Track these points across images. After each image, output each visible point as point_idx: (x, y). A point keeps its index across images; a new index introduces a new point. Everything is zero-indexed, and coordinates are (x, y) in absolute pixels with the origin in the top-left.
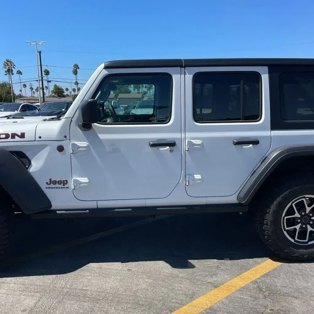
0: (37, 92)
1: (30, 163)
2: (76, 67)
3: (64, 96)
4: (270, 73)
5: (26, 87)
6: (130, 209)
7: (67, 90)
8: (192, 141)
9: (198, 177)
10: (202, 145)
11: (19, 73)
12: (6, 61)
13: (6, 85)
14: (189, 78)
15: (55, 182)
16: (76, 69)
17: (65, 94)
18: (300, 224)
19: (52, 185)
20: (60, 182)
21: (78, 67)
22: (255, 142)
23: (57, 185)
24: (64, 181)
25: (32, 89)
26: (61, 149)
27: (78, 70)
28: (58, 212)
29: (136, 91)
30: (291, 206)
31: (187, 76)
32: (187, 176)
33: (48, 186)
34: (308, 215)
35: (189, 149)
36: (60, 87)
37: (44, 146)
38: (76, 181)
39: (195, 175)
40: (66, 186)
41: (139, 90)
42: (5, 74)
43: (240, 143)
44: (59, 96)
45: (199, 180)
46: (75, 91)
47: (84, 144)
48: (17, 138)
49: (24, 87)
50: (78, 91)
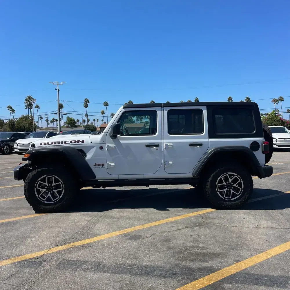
0: (52, 123)
1: (86, 155)
2: (87, 101)
3: (76, 127)
4: (207, 109)
5: (42, 119)
6: (136, 180)
7: (78, 121)
8: (167, 144)
9: (171, 163)
10: (172, 146)
11: (37, 107)
12: (27, 98)
13: (29, 117)
14: (166, 112)
15: (98, 165)
16: (87, 103)
17: (77, 124)
18: (226, 189)
20: (100, 165)
21: (88, 101)
22: (200, 145)
23: (99, 167)
24: (102, 164)
25: (47, 120)
26: (101, 148)
27: (88, 103)
29: (139, 121)
30: (221, 178)
32: (165, 162)
33: (94, 167)
34: (230, 184)
35: (166, 148)
36: (73, 118)
37: (93, 147)
38: (108, 164)
39: (169, 162)
40: (103, 167)
41: (142, 121)
42: (25, 108)
43: (193, 145)
44: (72, 126)
45: (171, 164)
46: (85, 121)
47: (113, 145)
48: (80, 143)
49: (41, 119)
50: (88, 122)
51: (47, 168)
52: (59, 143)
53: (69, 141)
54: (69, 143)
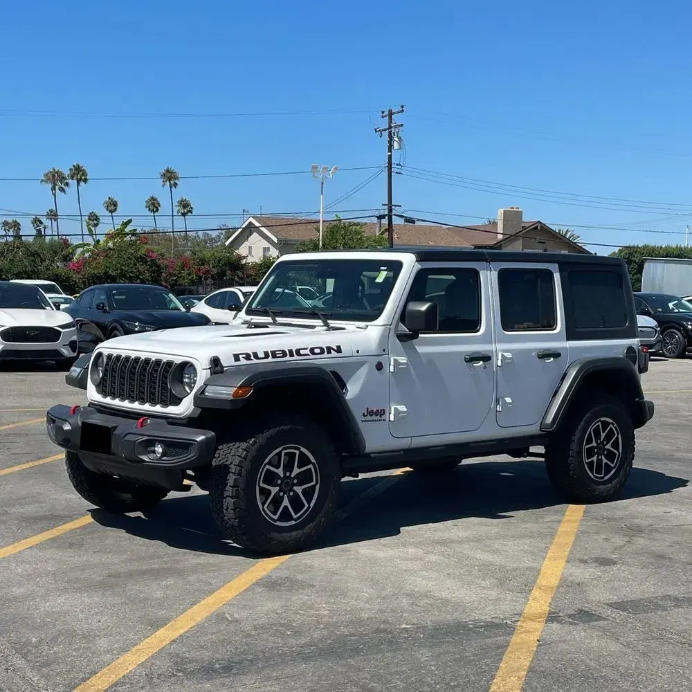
1: (346, 388)
4: (560, 271)
8: (504, 354)
9: (509, 399)
10: (512, 359)
14: (495, 274)
15: (371, 413)
18: (597, 456)
19: (369, 418)
20: (377, 413)
22: (556, 355)
23: (374, 417)
24: (380, 411)
26: (379, 367)
28: (372, 455)
30: (590, 431)
31: (493, 272)
33: (364, 419)
34: (602, 443)
35: (502, 364)
37: (362, 364)
39: (506, 399)
40: (383, 417)
43: (543, 355)
45: (510, 403)
47: (404, 360)
51: (289, 427)
52: (284, 354)
53: (306, 349)
54: (308, 355)
